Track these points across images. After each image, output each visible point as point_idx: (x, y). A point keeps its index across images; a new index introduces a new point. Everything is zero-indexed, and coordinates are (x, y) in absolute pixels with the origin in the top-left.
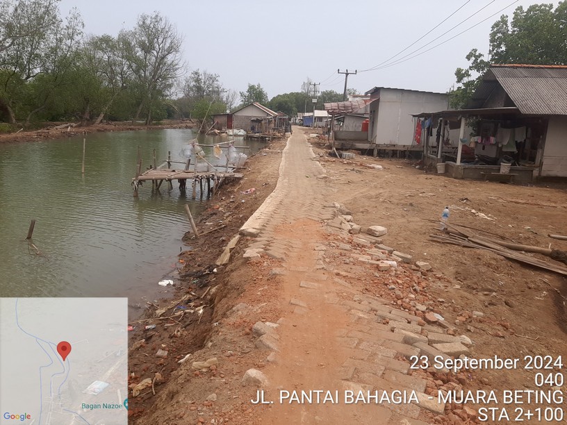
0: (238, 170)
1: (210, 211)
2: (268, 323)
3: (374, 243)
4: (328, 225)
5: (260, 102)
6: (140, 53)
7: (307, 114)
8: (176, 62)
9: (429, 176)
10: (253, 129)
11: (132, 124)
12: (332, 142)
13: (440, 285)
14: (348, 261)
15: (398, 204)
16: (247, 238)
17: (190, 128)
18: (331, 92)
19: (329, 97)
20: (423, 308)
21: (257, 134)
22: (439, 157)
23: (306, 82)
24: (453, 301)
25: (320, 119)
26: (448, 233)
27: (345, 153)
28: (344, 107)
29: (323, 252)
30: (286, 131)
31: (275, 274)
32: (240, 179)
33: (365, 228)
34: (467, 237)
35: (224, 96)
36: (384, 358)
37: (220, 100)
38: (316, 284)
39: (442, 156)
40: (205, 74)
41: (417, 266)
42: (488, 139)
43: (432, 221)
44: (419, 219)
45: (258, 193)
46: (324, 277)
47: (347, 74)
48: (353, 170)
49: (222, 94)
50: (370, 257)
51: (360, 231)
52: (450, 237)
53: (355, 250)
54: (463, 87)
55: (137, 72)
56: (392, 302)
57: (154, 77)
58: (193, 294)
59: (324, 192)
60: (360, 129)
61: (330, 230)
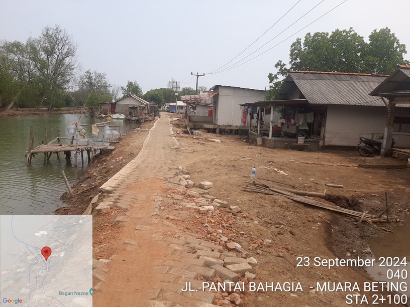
0: (111, 144)
1: (86, 175)
2: (101, 260)
3: (202, 194)
4: (169, 182)
5: (137, 95)
6: (44, 55)
7: (172, 104)
8: (72, 63)
9: (250, 147)
10: (130, 113)
11: (37, 110)
12: (187, 123)
13: (244, 221)
14: (178, 208)
15: (224, 166)
16: (105, 194)
17: (84, 113)
18: (189, 89)
19: (187, 91)
21: (134, 118)
22: (258, 134)
23: (171, 80)
24: (251, 233)
25: (181, 107)
26: (255, 185)
27: (195, 132)
28: (195, 99)
29: (160, 202)
30: (155, 116)
31: (118, 221)
32: (112, 150)
33: (198, 183)
34: (268, 187)
35: (111, 90)
37: (108, 93)
38: (149, 227)
39: (260, 133)
40: (95, 73)
41: (230, 209)
42: (290, 121)
43: (246, 177)
44: (237, 176)
45: (124, 160)
46: (157, 221)
47: (198, 76)
48: (199, 143)
49: (109, 88)
50: (195, 204)
51: (194, 186)
52: (258, 188)
53: (185, 200)
54: (274, 86)
55: (41, 70)
56: (204, 236)
57: (54, 74)
59: (173, 158)
60: (207, 115)
61: (170, 185)
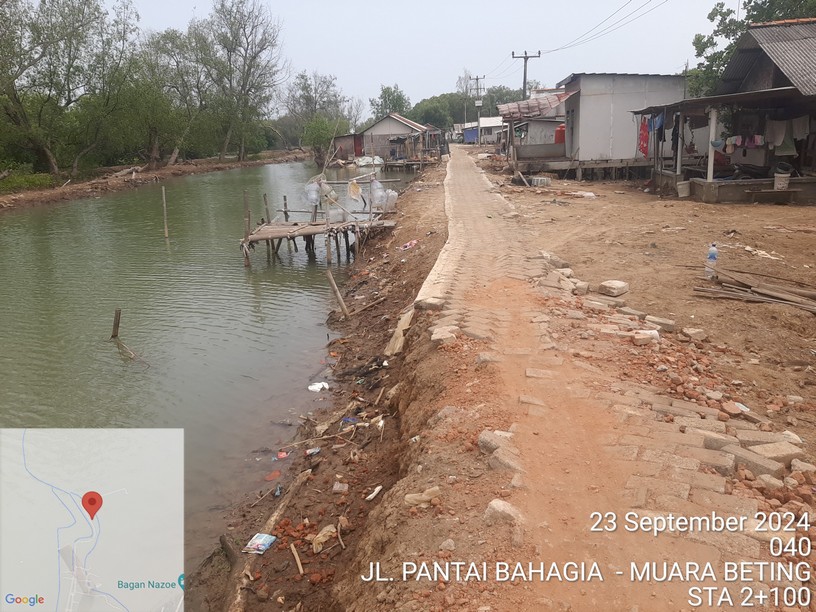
0: (385, 216)
1: (357, 279)
2: (497, 432)
3: (614, 307)
4: (540, 284)
5: (401, 112)
6: (221, 52)
7: (468, 125)
8: (273, 62)
9: (668, 202)
10: (393, 153)
11: (220, 161)
12: (513, 162)
13: (726, 361)
14: (585, 335)
15: (633, 247)
16: (426, 313)
17: (301, 160)
18: (500, 89)
19: (498, 96)
20: (718, 395)
21: (400, 161)
22: (678, 173)
23: (463, 76)
24: (754, 383)
25: (489, 130)
26: (719, 283)
27: (536, 179)
28: (528, 108)
29: (546, 325)
30: (443, 153)
31: (485, 361)
32: (391, 228)
33: (595, 285)
34: (750, 287)
35: (345, 108)
36: (684, 471)
37: (339, 115)
38: (549, 372)
39: (682, 172)
40: (315, 76)
41: (686, 335)
42: (752, 139)
43: (694, 268)
44: (670, 267)
45: (423, 247)
46: (560, 360)
47: (526, 58)
48: (554, 201)
49: (341, 106)
50: (616, 327)
51: (588, 291)
52: (723, 288)
53: (589, 319)
54: (706, 63)
55: (219, 81)
56: (669, 390)
57: (243, 88)
58: (361, 399)
59: (520, 238)
60: (553, 140)
61: (546, 292)
